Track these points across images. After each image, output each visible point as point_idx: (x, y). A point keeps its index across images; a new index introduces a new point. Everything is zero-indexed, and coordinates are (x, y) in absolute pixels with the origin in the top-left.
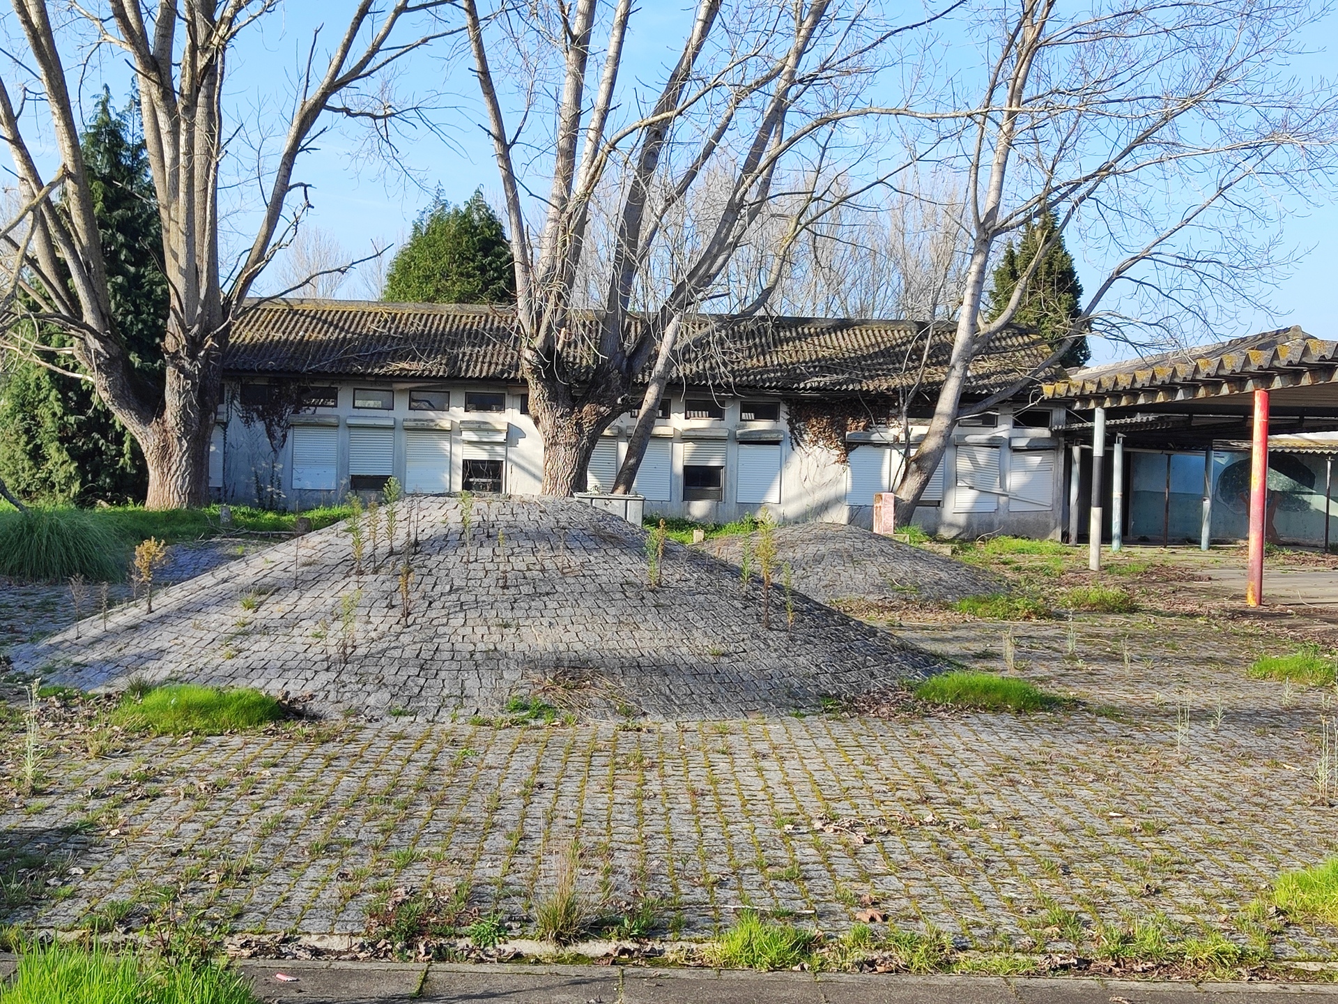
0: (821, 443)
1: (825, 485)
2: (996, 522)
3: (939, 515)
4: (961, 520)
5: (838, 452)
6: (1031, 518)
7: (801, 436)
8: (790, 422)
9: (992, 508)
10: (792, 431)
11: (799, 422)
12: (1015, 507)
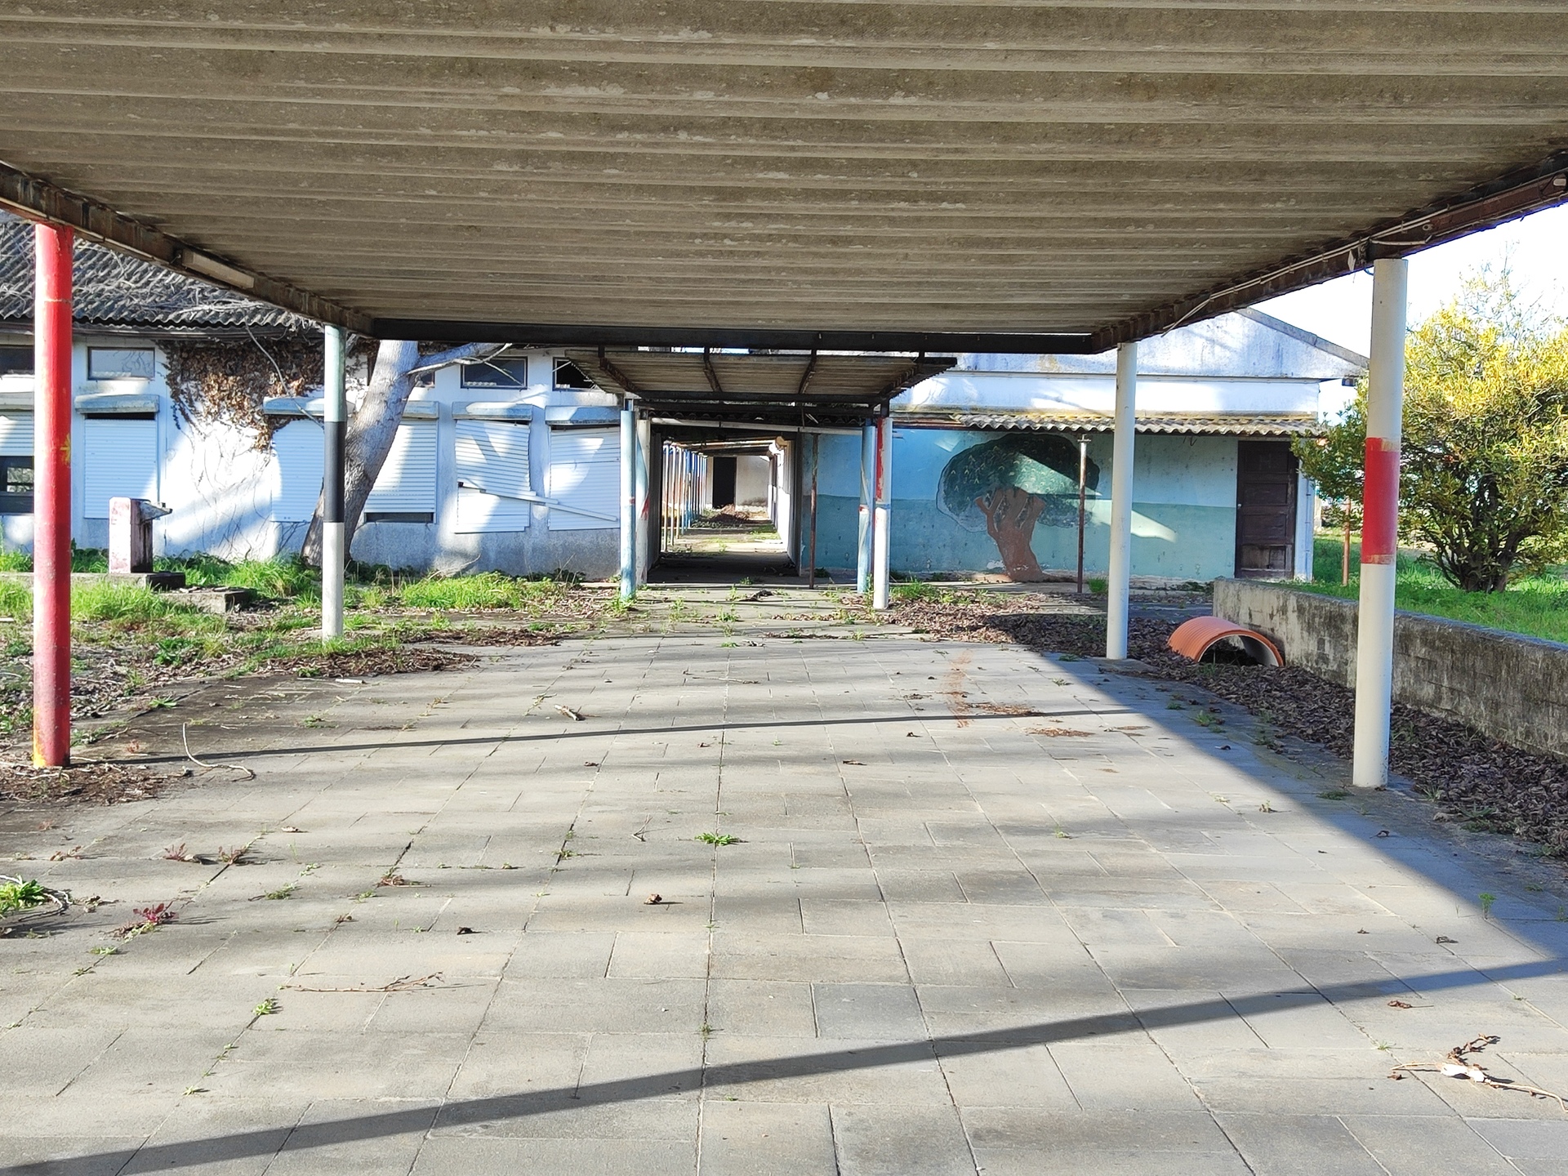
0: (226, 417)
1: (236, 488)
2: (528, 547)
3: (432, 537)
4: (470, 544)
5: (257, 432)
6: (585, 542)
7: (191, 405)
8: (171, 381)
9: (520, 524)
10: (175, 395)
11: (189, 379)
12: (559, 523)
